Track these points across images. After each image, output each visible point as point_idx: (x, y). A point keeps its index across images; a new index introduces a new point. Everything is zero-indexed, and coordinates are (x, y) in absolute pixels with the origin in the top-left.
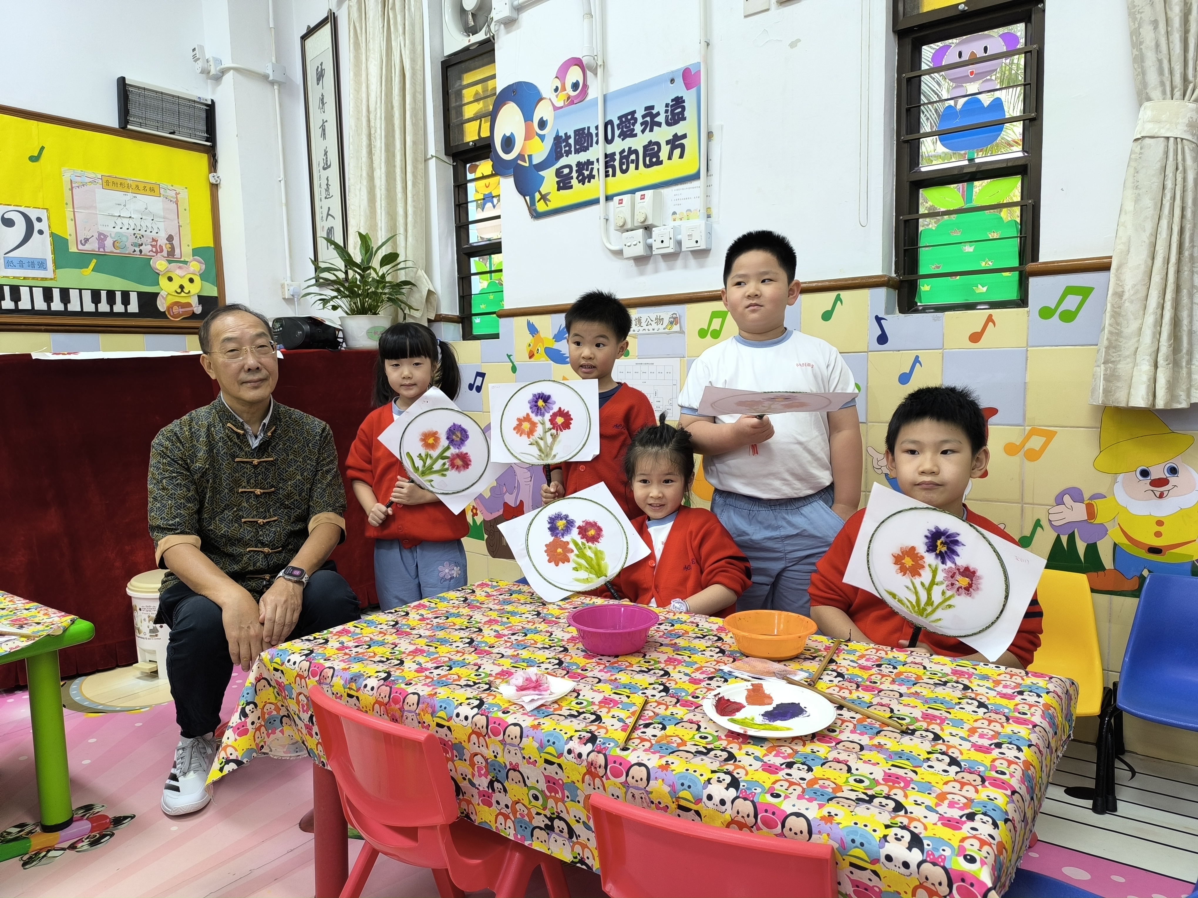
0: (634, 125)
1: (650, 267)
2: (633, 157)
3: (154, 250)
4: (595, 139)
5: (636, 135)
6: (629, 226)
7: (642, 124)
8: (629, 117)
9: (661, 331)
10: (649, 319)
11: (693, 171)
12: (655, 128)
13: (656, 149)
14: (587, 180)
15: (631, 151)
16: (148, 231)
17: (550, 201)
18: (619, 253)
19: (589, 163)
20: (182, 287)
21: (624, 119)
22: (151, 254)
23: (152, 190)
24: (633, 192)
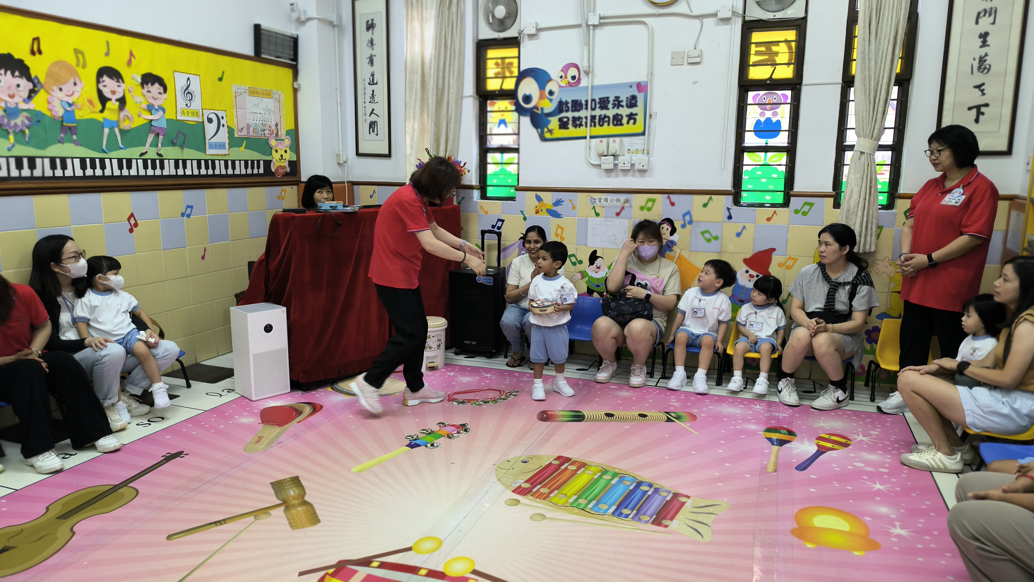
0: (608, 103)
1: (614, 174)
2: (607, 119)
3: (270, 133)
4: (584, 107)
5: (608, 109)
6: (605, 154)
7: (613, 104)
8: (606, 100)
9: (619, 205)
10: (612, 199)
11: (640, 132)
12: (620, 107)
13: (620, 118)
14: (578, 126)
15: (606, 116)
16: (268, 121)
17: (553, 133)
18: (599, 166)
19: (580, 118)
24: (608, 137)
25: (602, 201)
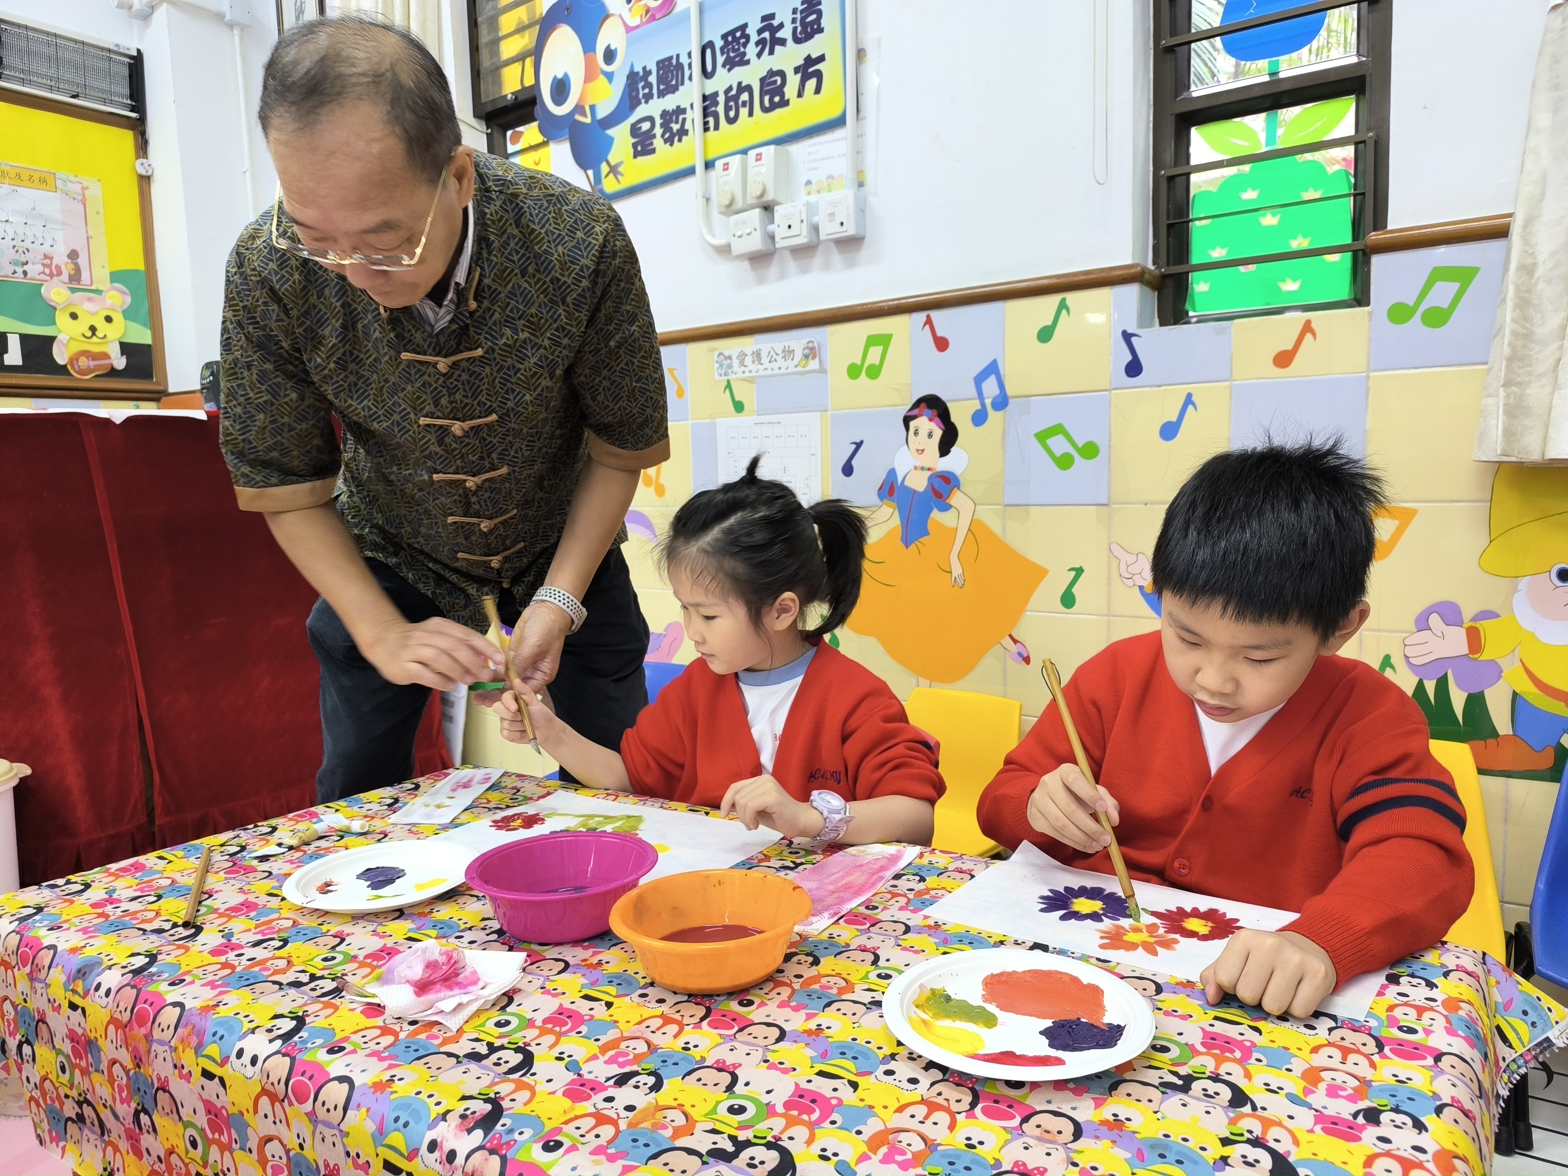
0: (745, 45)
1: (773, 270)
2: (745, 97)
3: (47, 271)
4: (687, 73)
5: (748, 62)
6: (739, 204)
7: (757, 44)
8: (738, 34)
9: (792, 369)
10: (772, 353)
11: (835, 113)
12: (778, 48)
13: (779, 82)
14: (676, 139)
15: (741, 88)
16: (38, 243)
17: (622, 175)
18: (725, 250)
19: (680, 111)
20: (93, 329)
21: (730, 39)
22: (42, 277)
23: (43, 181)
24: (744, 152)
25: (748, 360)
